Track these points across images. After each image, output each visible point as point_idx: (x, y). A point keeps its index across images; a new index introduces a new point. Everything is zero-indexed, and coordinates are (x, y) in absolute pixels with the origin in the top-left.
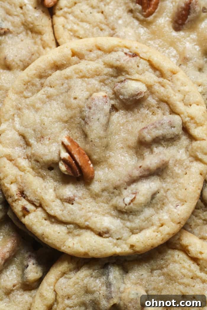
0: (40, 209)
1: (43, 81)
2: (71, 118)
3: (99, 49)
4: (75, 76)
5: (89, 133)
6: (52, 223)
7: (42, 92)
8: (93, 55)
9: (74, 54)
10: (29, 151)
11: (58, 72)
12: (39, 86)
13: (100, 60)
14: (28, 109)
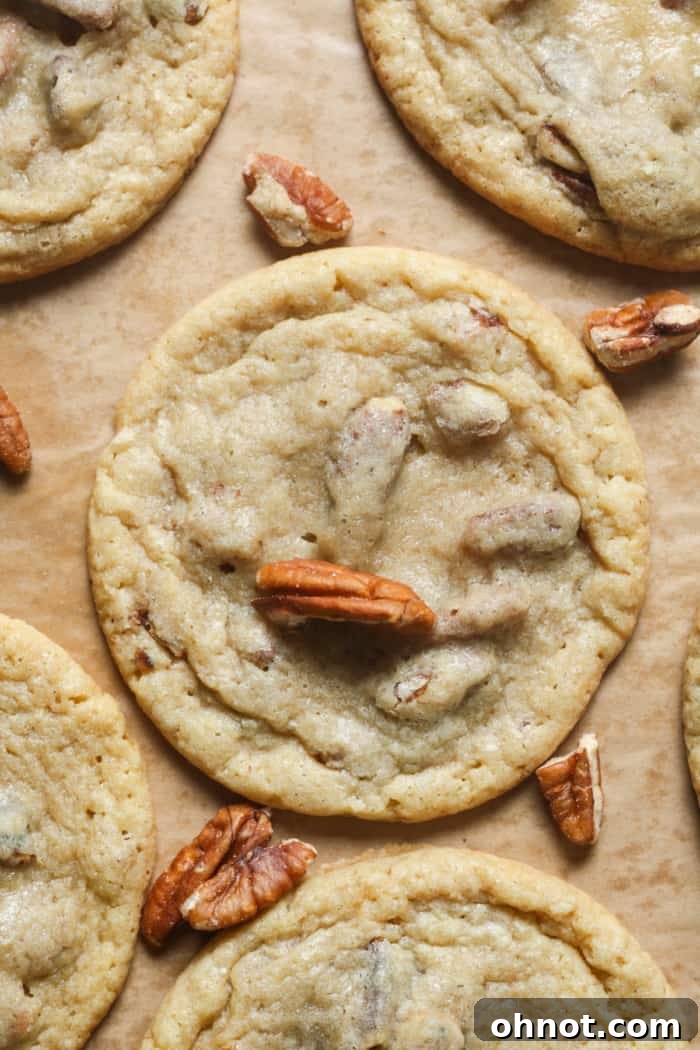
0: (180, 665)
1: (247, 337)
2: (303, 449)
3: (408, 284)
4: (334, 342)
5: (341, 499)
6: (206, 705)
7: (240, 365)
8: (388, 296)
9: (340, 285)
10: (180, 512)
11: (291, 323)
12: (236, 349)
13: (404, 314)
14: (198, 402)
